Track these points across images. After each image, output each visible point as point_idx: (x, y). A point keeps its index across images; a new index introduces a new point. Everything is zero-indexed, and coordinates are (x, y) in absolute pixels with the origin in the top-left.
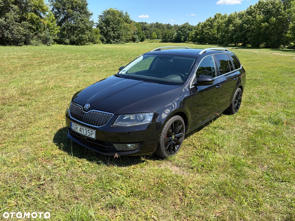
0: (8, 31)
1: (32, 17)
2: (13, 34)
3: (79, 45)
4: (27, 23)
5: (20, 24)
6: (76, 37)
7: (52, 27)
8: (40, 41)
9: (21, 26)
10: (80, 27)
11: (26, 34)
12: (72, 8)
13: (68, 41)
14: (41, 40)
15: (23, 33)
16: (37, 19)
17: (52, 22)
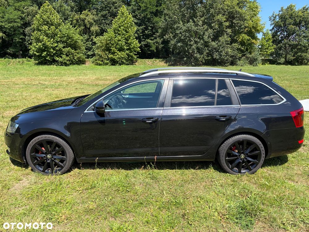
0: (218, 53)
1: (243, 39)
2: (221, 55)
3: (296, 65)
4: (237, 44)
5: (230, 46)
6: (294, 56)
7: (266, 46)
8: (247, 62)
9: (231, 48)
10: (301, 45)
11: (234, 55)
12: (296, 24)
13: (283, 60)
14: (249, 60)
15: (231, 54)
16: (248, 40)
17: (267, 41)
